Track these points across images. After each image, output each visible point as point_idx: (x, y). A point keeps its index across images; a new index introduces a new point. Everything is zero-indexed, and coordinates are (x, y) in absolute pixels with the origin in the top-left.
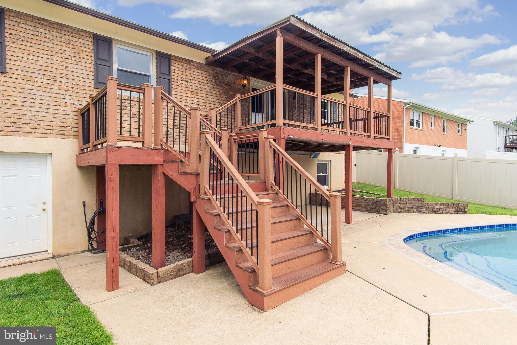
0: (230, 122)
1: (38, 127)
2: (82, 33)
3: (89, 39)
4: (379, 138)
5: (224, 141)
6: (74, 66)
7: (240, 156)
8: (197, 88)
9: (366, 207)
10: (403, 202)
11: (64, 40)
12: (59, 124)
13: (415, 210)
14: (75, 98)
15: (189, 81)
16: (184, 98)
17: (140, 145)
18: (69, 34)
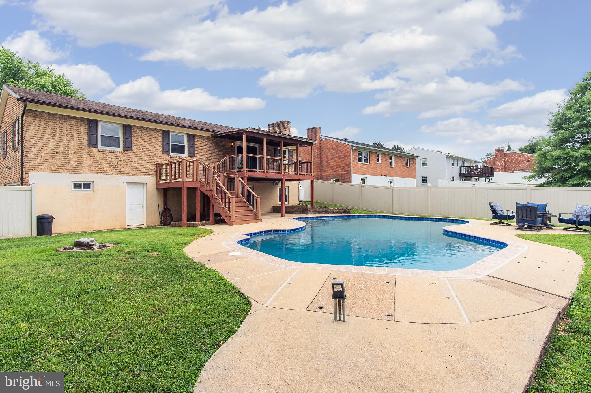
0: (224, 166)
1: (142, 172)
2: (158, 131)
3: (160, 133)
4: (302, 174)
5: (221, 177)
6: (155, 145)
7: (228, 183)
8: (207, 149)
9: (299, 212)
10: (318, 208)
11: (151, 135)
12: (149, 170)
13: (324, 212)
14: (155, 159)
15: (203, 146)
16: (201, 155)
17: (192, 180)
18: (153, 132)
